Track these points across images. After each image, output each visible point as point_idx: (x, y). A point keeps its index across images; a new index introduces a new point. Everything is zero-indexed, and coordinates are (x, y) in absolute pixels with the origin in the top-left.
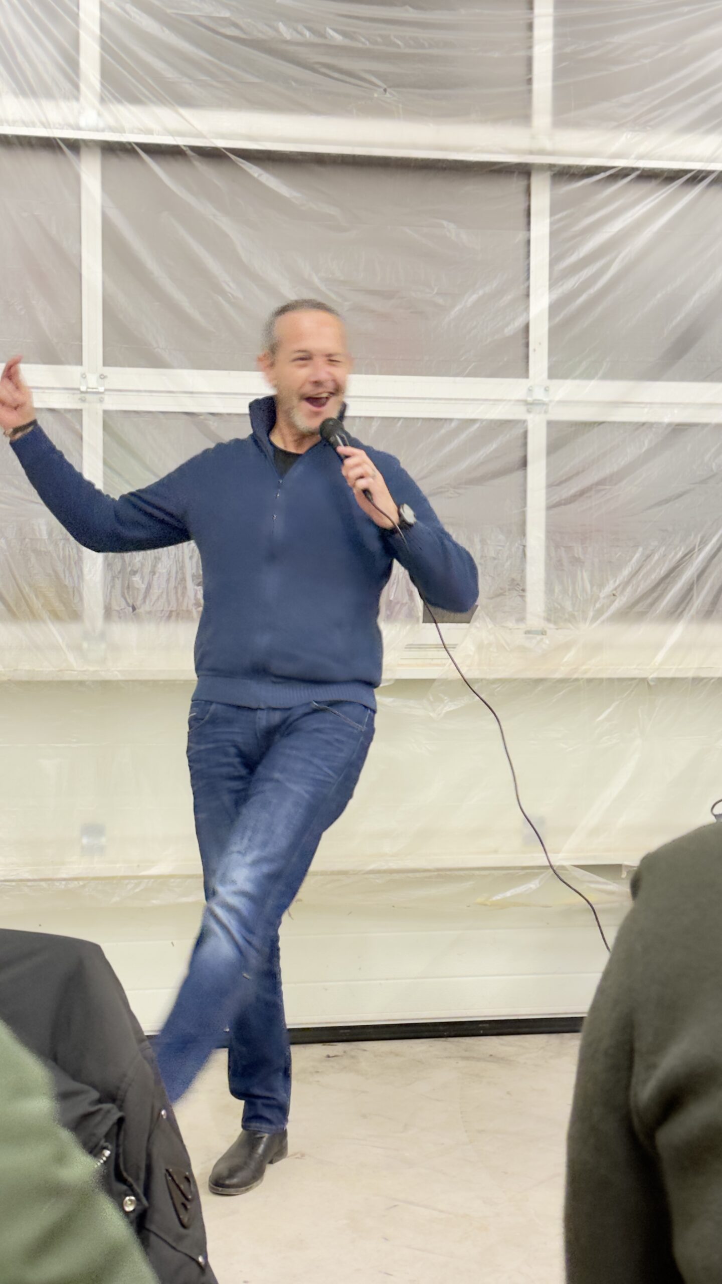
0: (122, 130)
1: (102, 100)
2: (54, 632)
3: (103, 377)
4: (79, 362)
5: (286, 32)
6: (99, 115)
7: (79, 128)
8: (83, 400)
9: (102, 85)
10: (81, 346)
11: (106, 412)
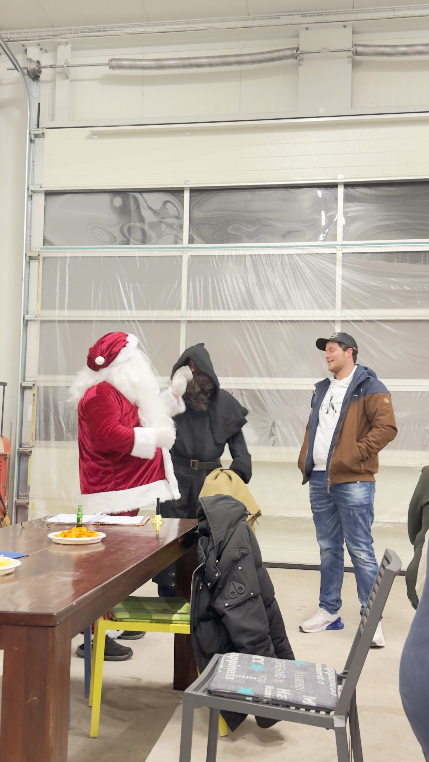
0: (346, 317)
1: (342, 309)
5: (393, 288)
6: (341, 313)
7: (336, 317)
9: (342, 305)
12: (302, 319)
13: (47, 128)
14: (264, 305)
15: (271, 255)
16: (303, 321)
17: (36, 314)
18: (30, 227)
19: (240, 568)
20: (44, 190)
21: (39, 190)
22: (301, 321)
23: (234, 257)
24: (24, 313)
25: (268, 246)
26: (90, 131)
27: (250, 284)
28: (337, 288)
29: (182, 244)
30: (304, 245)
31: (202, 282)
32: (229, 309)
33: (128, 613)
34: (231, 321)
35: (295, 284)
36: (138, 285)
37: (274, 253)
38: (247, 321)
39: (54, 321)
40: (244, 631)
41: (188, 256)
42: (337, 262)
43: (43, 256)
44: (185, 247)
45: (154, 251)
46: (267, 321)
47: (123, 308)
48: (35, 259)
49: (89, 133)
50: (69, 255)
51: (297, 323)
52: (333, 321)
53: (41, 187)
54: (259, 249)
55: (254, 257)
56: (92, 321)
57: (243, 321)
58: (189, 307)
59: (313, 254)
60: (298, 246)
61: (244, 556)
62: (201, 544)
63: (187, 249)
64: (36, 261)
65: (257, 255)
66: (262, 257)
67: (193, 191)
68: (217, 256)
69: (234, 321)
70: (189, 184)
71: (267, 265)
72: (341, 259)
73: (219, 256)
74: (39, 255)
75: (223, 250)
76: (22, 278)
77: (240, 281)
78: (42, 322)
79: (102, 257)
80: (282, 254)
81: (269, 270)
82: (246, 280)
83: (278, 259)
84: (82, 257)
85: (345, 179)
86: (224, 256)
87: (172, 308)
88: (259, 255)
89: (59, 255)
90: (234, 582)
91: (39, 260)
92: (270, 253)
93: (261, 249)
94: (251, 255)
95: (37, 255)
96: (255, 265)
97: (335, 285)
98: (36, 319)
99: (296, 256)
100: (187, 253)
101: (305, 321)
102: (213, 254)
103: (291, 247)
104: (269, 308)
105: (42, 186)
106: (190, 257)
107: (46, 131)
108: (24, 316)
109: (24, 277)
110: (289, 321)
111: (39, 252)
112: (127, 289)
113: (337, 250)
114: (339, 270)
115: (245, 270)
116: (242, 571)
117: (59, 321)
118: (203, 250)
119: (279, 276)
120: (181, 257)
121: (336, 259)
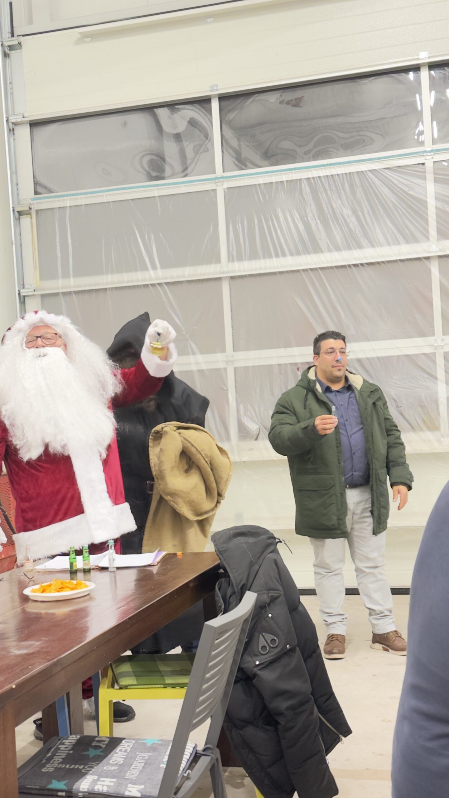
1: (438, 240)
2: (429, 435)
3: (443, 340)
4: (433, 335)
6: (437, 246)
7: (430, 252)
8: (436, 349)
9: (437, 236)
10: (434, 330)
11: (445, 353)
12: (384, 260)
13: (24, 36)
14: (331, 246)
15: (335, 175)
16: (385, 262)
17: (34, 287)
18: (15, 172)
19: (270, 615)
20: (27, 121)
21: (22, 121)
22: (383, 262)
23: (285, 183)
24: (18, 287)
25: (331, 164)
26: (80, 33)
27: (309, 219)
28: (429, 212)
29: (215, 173)
30: (380, 156)
31: (246, 223)
32: (284, 255)
33: (134, 678)
34: (288, 272)
35: (371, 213)
36: (161, 236)
37: (339, 172)
38: (309, 270)
39: (57, 294)
40: (282, 694)
41: (224, 189)
42: (427, 175)
43: (36, 209)
44: (218, 177)
45: (178, 186)
46: (337, 267)
47: (144, 268)
48: (26, 215)
49: (80, 36)
50: (68, 204)
51: (378, 265)
52: (428, 258)
53: (23, 117)
54: (318, 169)
55: (312, 180)
56: (105, 289)
57: (304, 270)
58: (231, 258)
59: (394, 168)
60: (371, 159)
61: (273, 599)
62: (219, 589)
63: (221, 180)
64: (27, 217)
65: (316, 177)
66: (323, 179)
67: (222, 98)
68: (262, 185)
69: (293, 272)
70: (217, 90)
71: (331, 190)
72: (433, 170)
73: (266, 184)
74: (30, 209)
75: (270, 175)
76: (12, 241)
77: (297, 216)
78: (43, 296)
79: (111, 203)
80: (350, 173)
81: (334, 197)
82: (304, 213)
83: (346, 181)
84: (86, 205)
85: (429, 57)
86: (271, 183)
87: (209, 262)
88: (319, 177)
89: (56, 205)
90: (264, 634)
91: (31, 215)
92: (334, 173)
93: (321, 169)
94: (308, 179)
95: (28, 209)
96: (314, 192)
97: (427, 209)
98: (35, 293)
99: (369, 174)
100: (223, 185)
101: (388, 262)
102: (257, 183)
103: (362, 161)
104: (338, 249)
105: (25, 115)
106: (226, 190)
107: (22, 39)
108: (19, 291)
109: (13, 239)
110: (368, 264)
111: (31, 204)
112: (148, 242)
113: (426, 159)
114: (431, 188)
115: (302, 200)
116: (273, 619)
117: (64, 294)
118: (243, 178)
119: (348, 203)
120: (214, 191)
121: (425, 172)
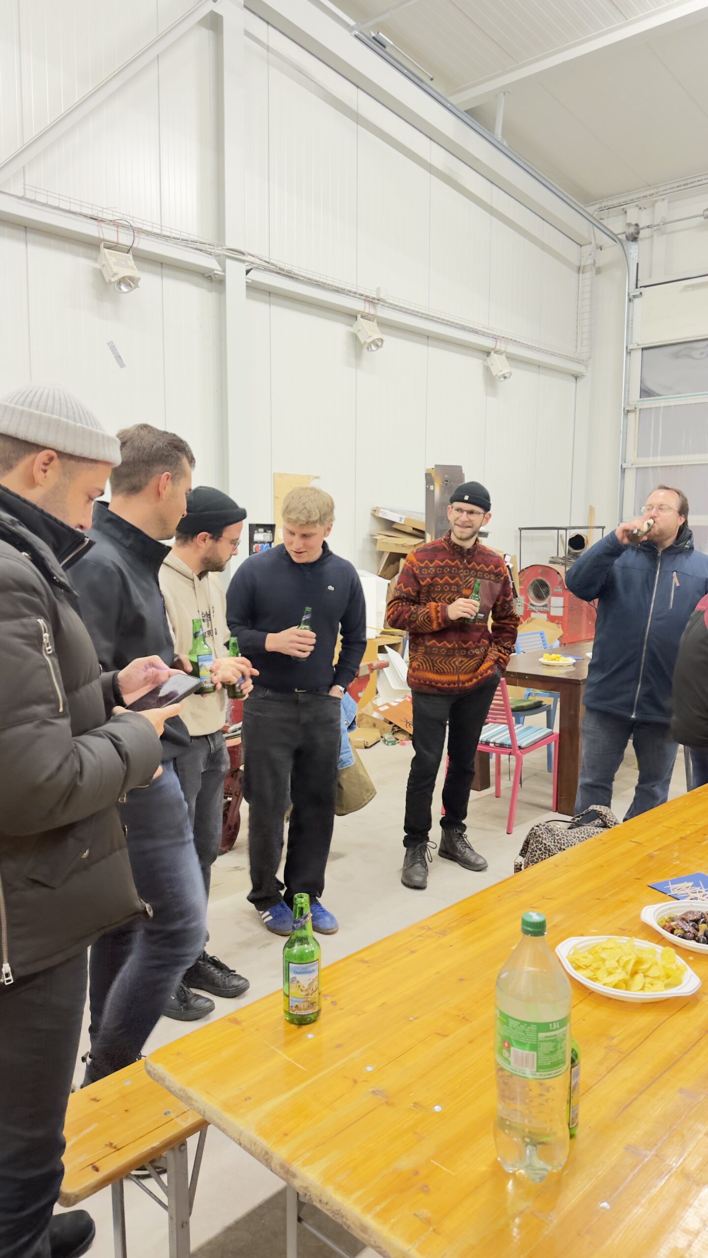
13: (645, 287)
17: (632, 462)
18: (628, 382)
26: (684, 285)
39: (647, 468)
43: (640, 408)
48: (632, 412)
50: (662, 405)
64: (633, 414)
74: (635, 408)
76: (620, 431)
78: (638, 469)
84: (675, 406)
89: (653, 406)
91: (635, 413)
95: (634, 408)
98: (633, 466)
105: (639, 343)
107: (643, 289)
108: (621, 464)
109: (622, 430)
111: (636, 405)
117: (653, 467)
